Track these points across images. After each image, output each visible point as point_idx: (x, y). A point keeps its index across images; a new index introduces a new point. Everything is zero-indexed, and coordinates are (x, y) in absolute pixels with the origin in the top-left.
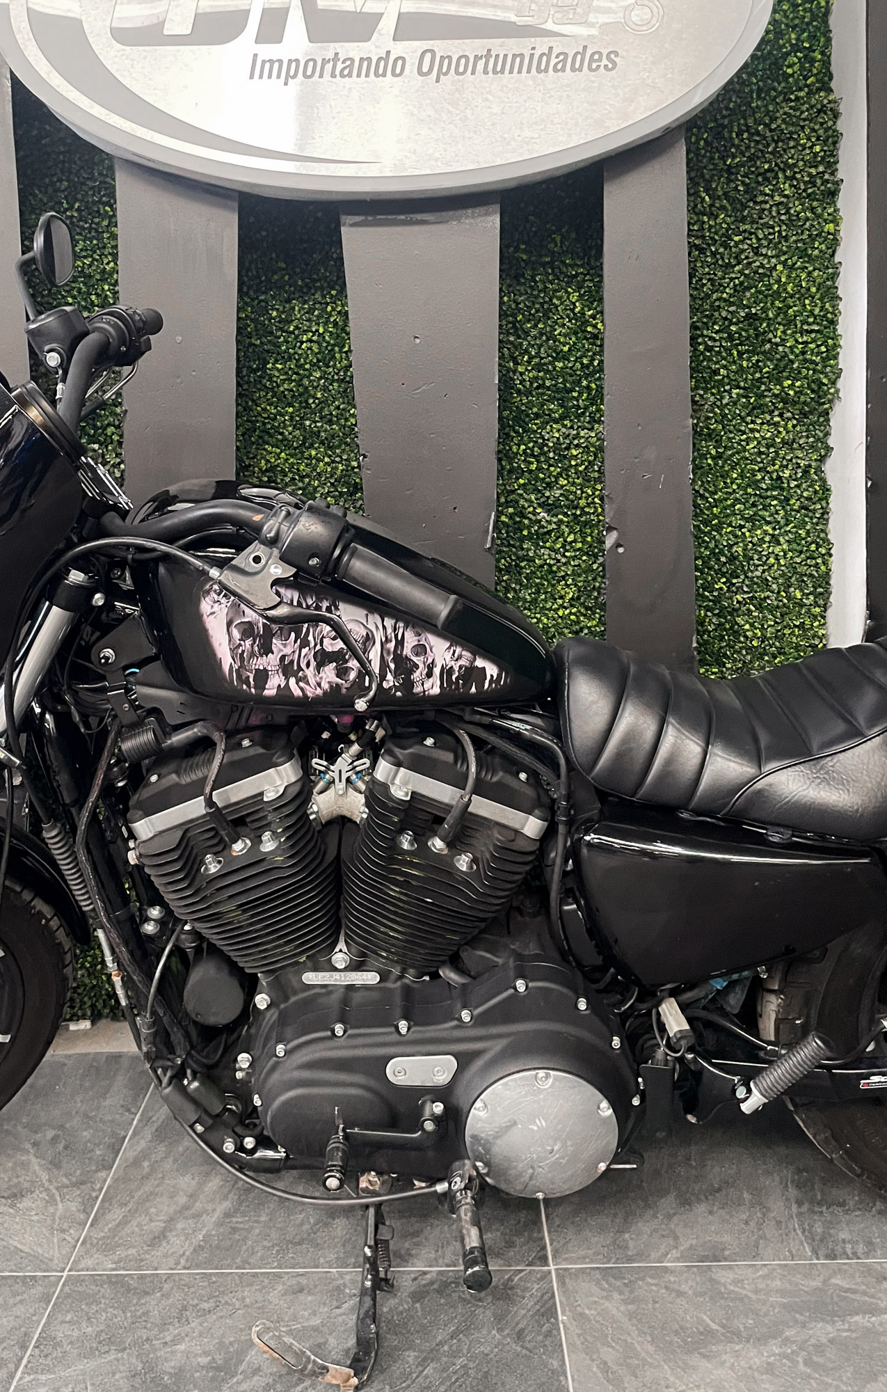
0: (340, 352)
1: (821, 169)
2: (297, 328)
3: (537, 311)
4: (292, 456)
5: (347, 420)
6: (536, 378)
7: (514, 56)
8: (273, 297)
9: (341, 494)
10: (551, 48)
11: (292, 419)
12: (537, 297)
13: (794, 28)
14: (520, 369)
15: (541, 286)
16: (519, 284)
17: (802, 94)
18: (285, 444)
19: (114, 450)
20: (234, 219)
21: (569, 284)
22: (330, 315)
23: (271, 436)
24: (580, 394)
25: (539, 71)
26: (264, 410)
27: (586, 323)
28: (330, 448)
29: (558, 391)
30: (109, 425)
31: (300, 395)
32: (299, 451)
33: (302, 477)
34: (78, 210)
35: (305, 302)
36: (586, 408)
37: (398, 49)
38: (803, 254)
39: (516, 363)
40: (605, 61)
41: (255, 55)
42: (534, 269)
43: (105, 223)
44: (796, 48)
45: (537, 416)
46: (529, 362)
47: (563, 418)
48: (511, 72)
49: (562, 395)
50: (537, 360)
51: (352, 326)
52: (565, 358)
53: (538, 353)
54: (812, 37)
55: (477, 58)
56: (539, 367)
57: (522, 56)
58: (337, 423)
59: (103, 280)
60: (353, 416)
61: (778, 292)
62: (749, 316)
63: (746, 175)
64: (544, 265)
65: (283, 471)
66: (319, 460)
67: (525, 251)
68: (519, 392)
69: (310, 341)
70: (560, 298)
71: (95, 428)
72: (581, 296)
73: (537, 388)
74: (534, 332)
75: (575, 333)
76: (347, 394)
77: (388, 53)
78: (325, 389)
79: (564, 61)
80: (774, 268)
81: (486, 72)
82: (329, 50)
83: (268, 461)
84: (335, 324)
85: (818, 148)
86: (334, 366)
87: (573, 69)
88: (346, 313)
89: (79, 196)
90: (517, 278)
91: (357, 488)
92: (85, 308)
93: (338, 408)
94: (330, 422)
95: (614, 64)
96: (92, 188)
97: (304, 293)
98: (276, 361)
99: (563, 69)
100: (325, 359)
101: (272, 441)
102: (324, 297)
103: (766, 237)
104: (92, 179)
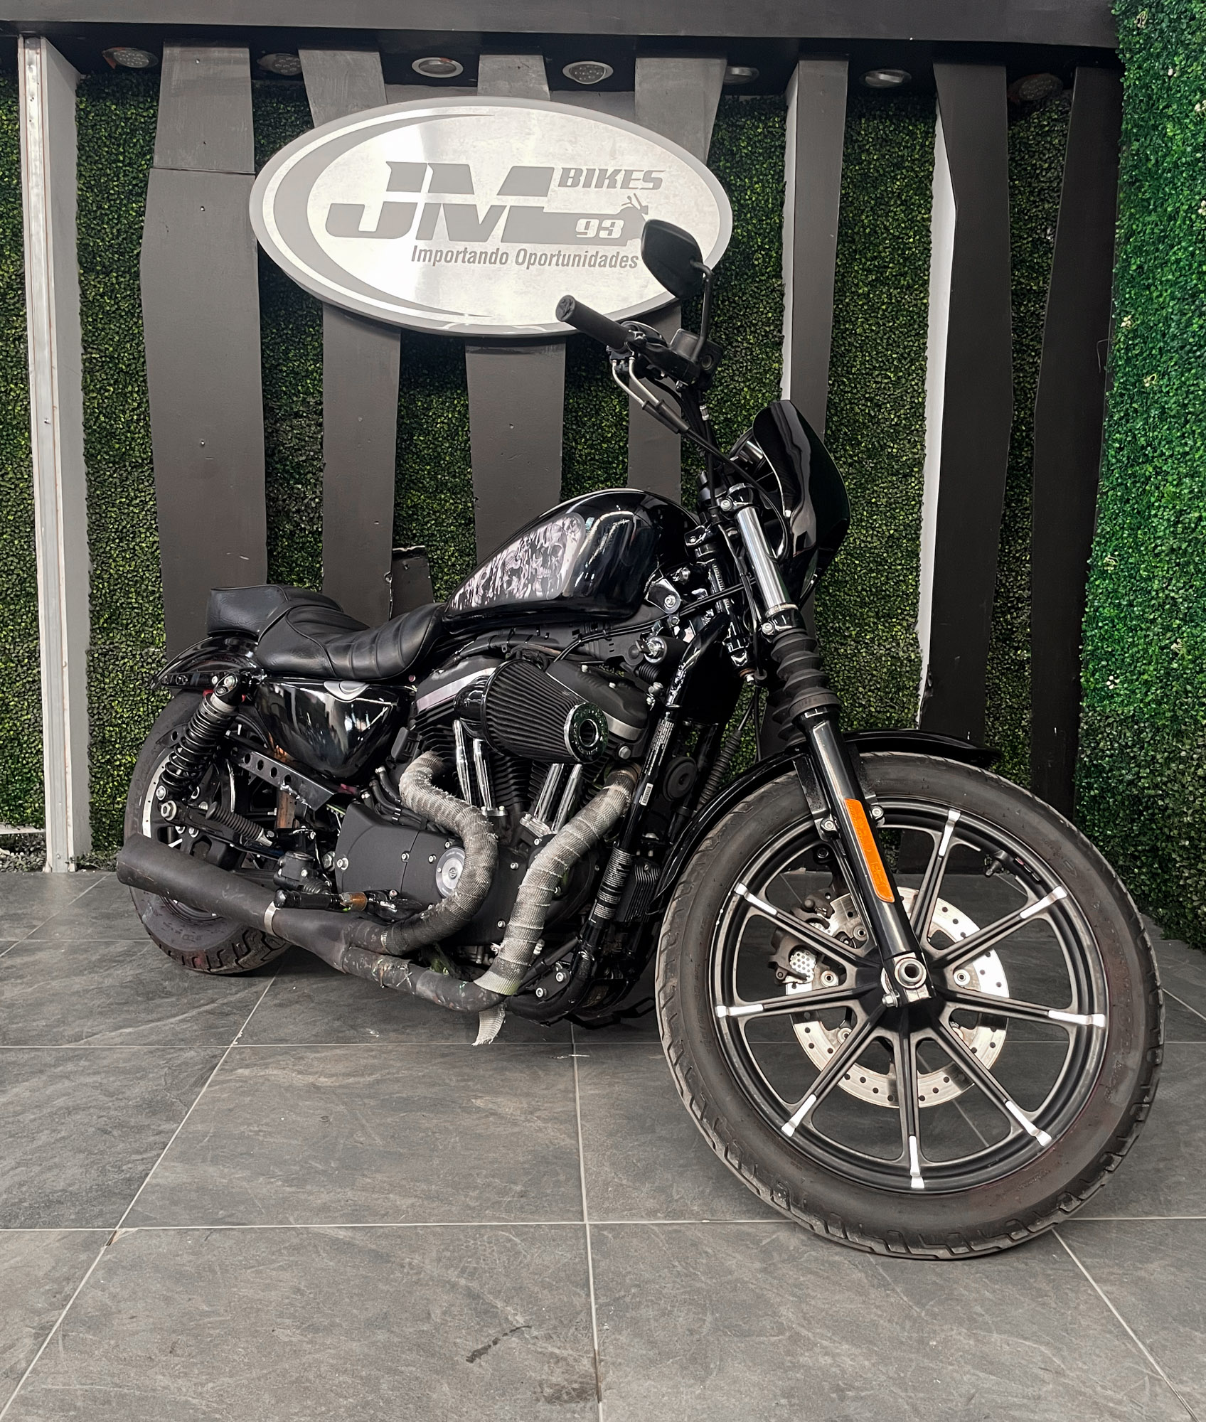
0: (462, 431)
1: (772, 328)
2: (434, 413)
3: (591, 410)
4: (429, 498)
5: (465, 475)
6: (589, 454)
7: (575, 256)
8: (419, 393)
9: (461, 524)
10: (597, 253)
11: (429, 473)
12: (591, 401)
13: (760, 235)
14: (580, 447)
15: (594, 394)
16: (580, 392)
17: (763, 278)
18: (424, 489)
19: (311, 489)
20: (398, 345)
21: (612, 393)
22: (456, 406)
23: (415, 484)
24: (618, 465)
25: (590, 266)
26: (411, 467)
27: (623, 419)
28: (454, 494)
29: (604, 462)
30: (309, 472)
31: (435, 458)
32: (433, 495)
33: (435, 512)
34: (292, 329)
35: (440, 397)
36: (621, 475)
37: (504, 247)
38: (760, 381)
39: (577, 443)
40: (630, 262)
41: (416, 247)
42: (590, 383)
43: (309, 339)
44: (761, 248)
45: (589, 478)
46: (585, 443)
47: (606, 480)
48: (573, 265)
49: (606, 466)
50: (590, 442)
51: (471, 415)
52: (608, 441)
53: (591, 438)
54: (771, 242)
55: (552, 256)
56: (591, 447)
57: (580, 256)
58: (459, 477)
59: (307, 377)
60: (470, 473)
61: (744, 405)
62: (726, 419)
63: (726, 329)
64: (597, 380)
65: (422, 507)
66: (446, 501)
67: (584, 371)
68: (578, 462)
69: (442, 422)
70: (606, 402)
71: (300, 474)
72: (620, 402)
73: (591, 460)
74: (589, 424)
75: (616, 426)
76: (467, 460)
77: (498, 250)
78: (452, 455)
79: (605, 261)
80: (742, 389)
81: (557, 265)
82: (460, 246)
83: (412, 501)
84: (459, 411)
85: (770, 315)
86: (458, 440)
87: (611, 266)
88: (467, 405)
89: (292, 320)
90: (579, 387)
91: (471, 521)
92: (294, 394)
93: (459, 467)
94: (454, 477)
95: (636, 264)
96: (300, 316)
97: (440, 390)
98: (420, 435)
99: (604, 266)
100: (452, 435)
101: (416, 487)
102: (452, 394)
103: (738, 369)
104: (301, 309)
